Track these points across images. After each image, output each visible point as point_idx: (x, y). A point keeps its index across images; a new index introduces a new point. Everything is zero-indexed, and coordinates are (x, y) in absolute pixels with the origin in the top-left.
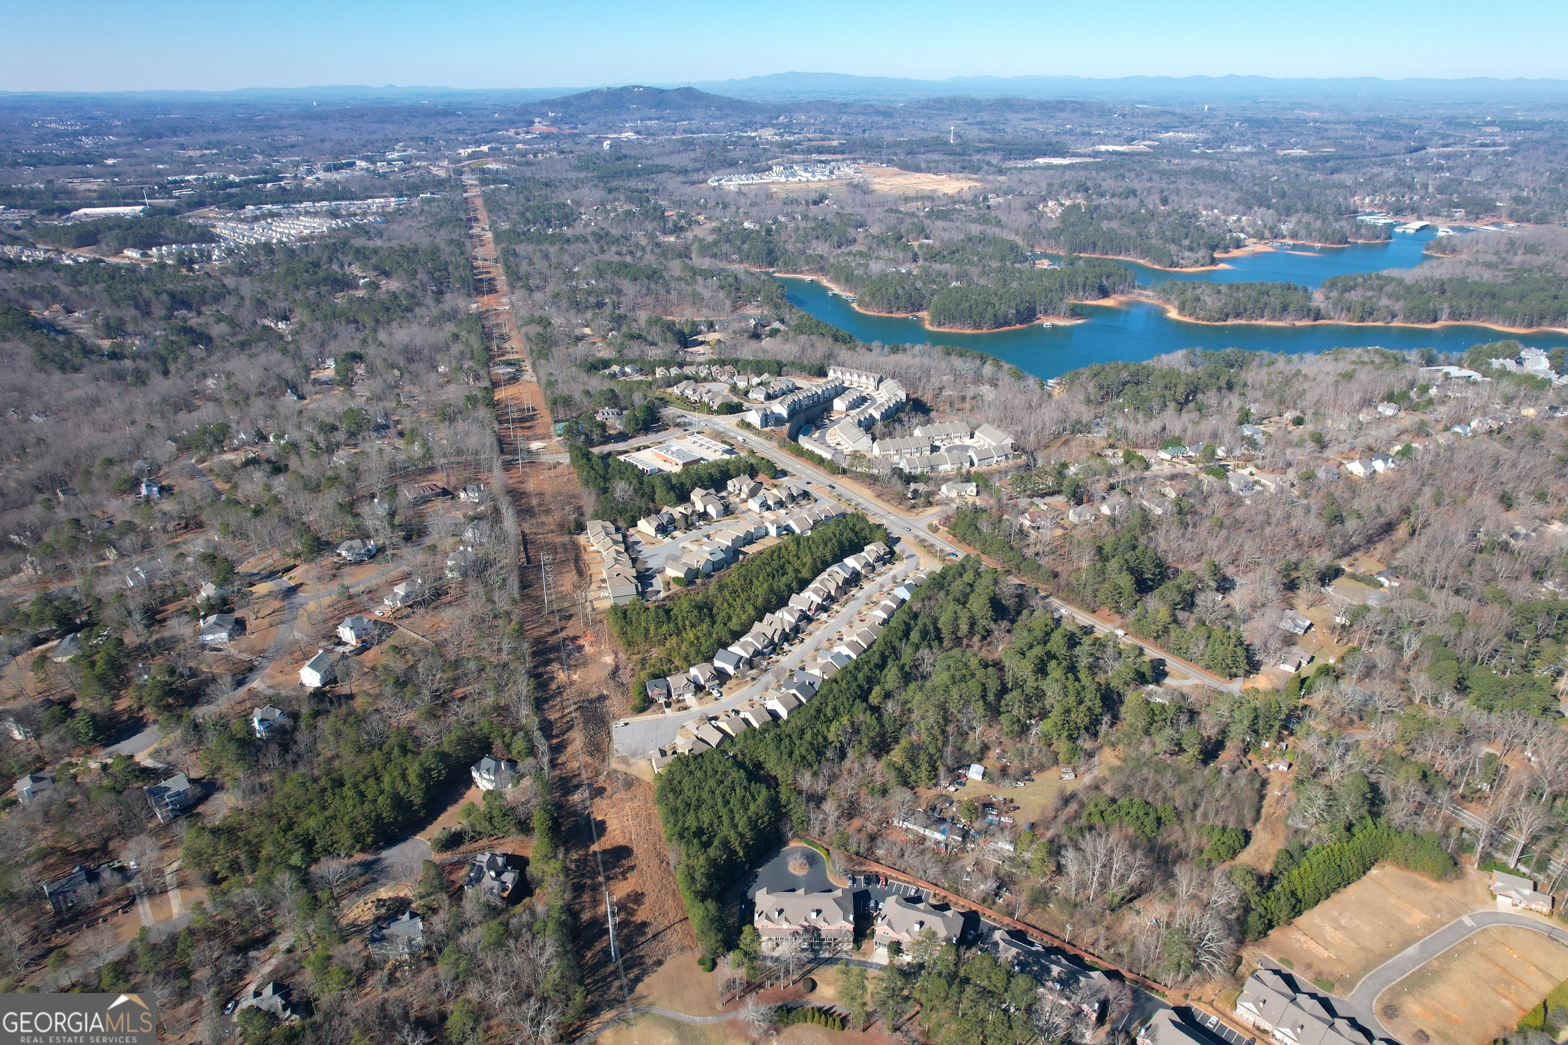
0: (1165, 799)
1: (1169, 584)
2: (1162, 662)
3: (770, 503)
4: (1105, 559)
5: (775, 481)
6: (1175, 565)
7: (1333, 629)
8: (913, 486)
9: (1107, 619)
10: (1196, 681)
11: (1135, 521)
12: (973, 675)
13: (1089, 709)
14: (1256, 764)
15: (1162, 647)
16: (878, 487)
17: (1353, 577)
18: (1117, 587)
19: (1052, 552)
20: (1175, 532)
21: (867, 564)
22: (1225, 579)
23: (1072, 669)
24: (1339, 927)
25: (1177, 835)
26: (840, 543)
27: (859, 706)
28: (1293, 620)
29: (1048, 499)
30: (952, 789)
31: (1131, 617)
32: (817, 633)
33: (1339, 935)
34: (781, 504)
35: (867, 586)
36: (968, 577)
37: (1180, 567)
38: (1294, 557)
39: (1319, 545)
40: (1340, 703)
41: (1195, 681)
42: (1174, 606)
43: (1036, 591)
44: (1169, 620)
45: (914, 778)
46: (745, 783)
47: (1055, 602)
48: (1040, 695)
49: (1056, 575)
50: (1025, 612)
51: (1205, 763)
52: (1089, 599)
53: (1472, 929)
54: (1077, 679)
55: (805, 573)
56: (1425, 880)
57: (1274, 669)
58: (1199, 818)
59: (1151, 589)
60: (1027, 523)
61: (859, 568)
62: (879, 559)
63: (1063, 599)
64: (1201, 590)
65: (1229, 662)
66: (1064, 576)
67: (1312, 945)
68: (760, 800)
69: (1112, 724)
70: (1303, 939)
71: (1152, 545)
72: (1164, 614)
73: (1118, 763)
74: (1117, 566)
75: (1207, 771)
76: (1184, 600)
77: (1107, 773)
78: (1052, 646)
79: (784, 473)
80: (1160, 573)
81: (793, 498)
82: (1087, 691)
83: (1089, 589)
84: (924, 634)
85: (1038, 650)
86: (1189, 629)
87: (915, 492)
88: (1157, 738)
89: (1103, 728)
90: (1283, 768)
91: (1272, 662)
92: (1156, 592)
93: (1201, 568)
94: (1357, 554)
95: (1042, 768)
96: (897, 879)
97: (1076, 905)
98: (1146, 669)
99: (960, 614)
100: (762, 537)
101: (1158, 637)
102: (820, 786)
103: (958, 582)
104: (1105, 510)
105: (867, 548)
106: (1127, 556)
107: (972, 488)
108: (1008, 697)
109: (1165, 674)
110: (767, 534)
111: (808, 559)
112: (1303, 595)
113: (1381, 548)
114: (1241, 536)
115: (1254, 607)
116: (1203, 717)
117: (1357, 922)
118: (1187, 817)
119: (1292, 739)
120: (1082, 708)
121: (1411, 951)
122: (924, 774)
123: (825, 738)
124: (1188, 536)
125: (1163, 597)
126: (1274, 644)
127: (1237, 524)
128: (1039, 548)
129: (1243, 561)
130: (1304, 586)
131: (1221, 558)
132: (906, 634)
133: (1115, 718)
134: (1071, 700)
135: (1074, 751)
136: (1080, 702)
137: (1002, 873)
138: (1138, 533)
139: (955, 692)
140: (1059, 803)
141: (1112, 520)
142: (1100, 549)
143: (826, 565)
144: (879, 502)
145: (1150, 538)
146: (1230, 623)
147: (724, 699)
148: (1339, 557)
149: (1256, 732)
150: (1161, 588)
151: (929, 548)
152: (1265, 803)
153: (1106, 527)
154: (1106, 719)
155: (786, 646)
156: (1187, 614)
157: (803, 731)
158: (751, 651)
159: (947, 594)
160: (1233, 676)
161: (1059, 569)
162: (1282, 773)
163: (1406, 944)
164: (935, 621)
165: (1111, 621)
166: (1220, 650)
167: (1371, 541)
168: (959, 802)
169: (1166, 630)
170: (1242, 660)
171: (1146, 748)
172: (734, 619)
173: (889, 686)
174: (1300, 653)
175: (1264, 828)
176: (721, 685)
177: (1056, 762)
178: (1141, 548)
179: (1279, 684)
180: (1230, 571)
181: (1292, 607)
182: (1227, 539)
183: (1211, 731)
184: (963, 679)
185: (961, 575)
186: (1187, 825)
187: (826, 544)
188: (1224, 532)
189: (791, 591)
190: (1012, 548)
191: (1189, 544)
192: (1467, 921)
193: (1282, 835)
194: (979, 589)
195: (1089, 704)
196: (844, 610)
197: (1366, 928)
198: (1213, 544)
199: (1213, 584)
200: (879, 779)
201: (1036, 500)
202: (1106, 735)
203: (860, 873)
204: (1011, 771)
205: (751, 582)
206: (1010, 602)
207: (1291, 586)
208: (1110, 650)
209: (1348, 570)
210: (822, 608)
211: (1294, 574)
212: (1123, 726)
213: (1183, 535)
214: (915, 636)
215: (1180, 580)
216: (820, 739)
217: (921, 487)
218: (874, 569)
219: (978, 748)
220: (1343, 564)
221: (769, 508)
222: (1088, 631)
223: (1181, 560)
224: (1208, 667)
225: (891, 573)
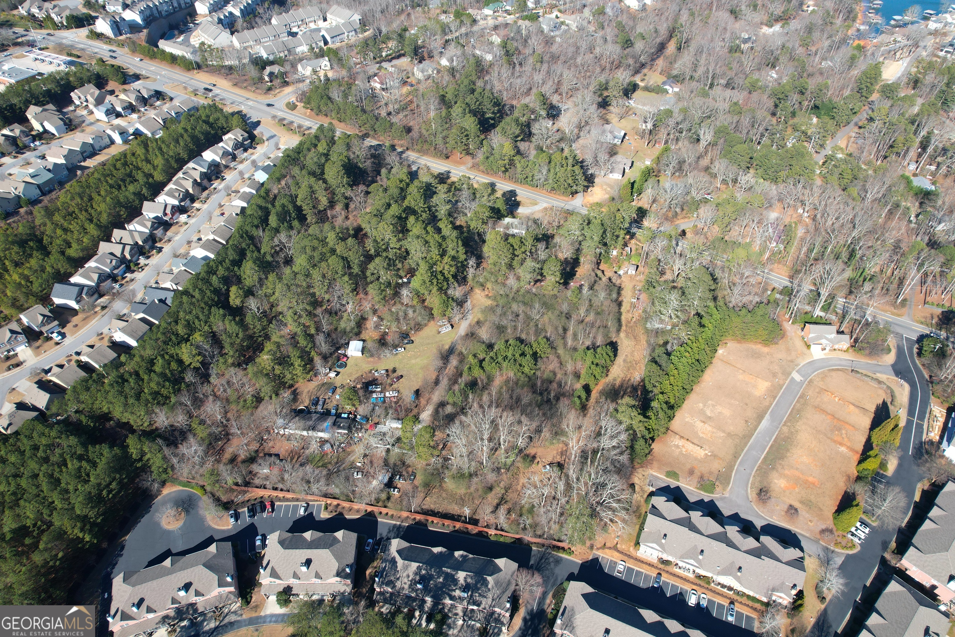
0: (538, 332)
1: (508, 119)
2: (513, 193)
3: (119, 109)
4: (449, 106)
5: (126, 87)
6: (509, 102)
7: (642, 135)
8: (268, 69)
9: (460, 162)
10: (545, 205)
11: (471, 68)
12: (333, 251)
13: (454, 258)
14: (609, 274)
15: (511, 179)
16: (235, 75)
17: (647, 89)
18: (463, 130)
19: (404, 109)
20: (505, 72)
21: (226, 154)
22: (552, 107)
23: (433, 219)
24: (706, 420)
25: (553, 365)
26: (194, 138)
27: (217, 312)
28: (611, 132)
29: (395, 62)
30: (332, 375)
31: (480, 156)
32: (177, 238)
33: (708, 428)
34: (131, 108)
35: (229, 176)
36: (322, 147)
37: (514, 103)
38: (602, 79)
39: (618, 67)
40: (664, 199)
41: (543, 205)
42: (515, 139)
43: (393, 147)
44: (513, 153)
45: (289, 376)
46: (80, 451)
47: (412, 155)
48: (405, 255)
49: (409, 130)
50: (384, 171)
51: (566, 284)
52: (441, 146)
53: (802, 382)
54: (439, 231)
55: (158, 176)
56: (759, 348)
57: (605, 179)
58: (570, 342)
59: (494, 126)
60: (378, 86)
61: (218, 159)
62: (238, 145)
63: (419, 151)
64: (535, 120)
65: (570, 181)
66: (416, 129)
67: (690, 447)
68: (102, 464)
69: (478, 265)
70: (681, 443)
71: (488, 87)
72: (508, 148)
73: (489, 302)
74: (460, 110)
75: (569, 293)
76: (522, 131)
77: (480, 316)
78: (409, 201)
79: (137, 77)
80: (499, 111)
81: (144, 101)
82: (449, 241)
83: (440, 137)
84: (284, 217)
85: (395, 210)
86: (531, 157)
87: (271, 74)
88: (520, 271)
89: (471, 272)
90: (632, 271)
91: (603, 173)
92: (498, 129)
93: (531, 100)
94: (645, 71)
95: (418, 327)
96: (285, 499)
97: (471, 475)
98: (500, 205)
99: (316, 187)
100: (108, 147)
101: (506, 170)
102: (180, 419)
103: (312, 154)
104: (444, 62)
105: (225, 138)
106: (467, 100)
107: (325, 63)
108: (371, 266)
109: (517, 204)
110: (112, 142)
111: (159, 161)
112: (614, 110)
113: (660, 63)
114: (558, 68)
115: (580, 128)
116: (557, 239)
117: (719, 409)
118: (559, 343)
119: (633, 241)
120: (446, 259)
121: (765, 423)
122: (298, 370)
123: (180, 362)
124: (517, 74)
125: (504, 132)
126: (603, 156)
127: (554, 58)
128: (391, 108)
129: (564, 88)
130: (614, 103)
131: (547, 89)
132: (265, 221)
133: (480, 258)
134: (435, 253)
135: (446, 304)
136: (443, 254)
137: (392, 461)
138: (474, 78)
139: (316, 274)
140: (440, 363)
141: (452, 71)
142: (443, 99)
143: (182, 163)
144: (237, 91)
145: (486, 83)
146: (563, 145)
147: (67, 341)
148: (633, 75)
149: (605, 244)
150: (502, 124)
151: (287, 126)
152: (623, 309)
153: (447, 78)
154: (472, 262)
155: (142, 261)
156: (527, 144)
157: (152, 362)
158: (95, 277)
159: (302, 169)
160: (575, 193)
161: (411, 124)
162: (631, 276)
163: (760, 417)
164: (293, 199)
165: (463, 163)
166: (561, 172)
167: (653, 58)
168: (342, 386)
169: (512, 163)
170: (580, 178)
171: (511, 281)
172: (75, 245)
173: (248, 282)
174: (622, 160)
175: (627, 336)
176: (63, 325)
177: (431, 316)
178: (479, 90)
179: (614, 193)
180: (555, 99)
181: (607, 122)
182: (548, 72)
183: (566, 253)
184: (323, 258)
185: (316, 146)
186: (561, 351)
187: (177, 142)
188: (545, 66)
189: (142, 198)
190: (364, 111)
191: (519, 81)
192: (797, 377)
193: (643, 339)
194: (334, 157)
195: (453, 253)
196: (205, 206)
197: (727, 412)
198: (538, 78)
199: (543, 113)
200: (249, 391)
201: (385, 65)
202: (475, 276)
203: (243, 504)
204: (389, 339)
205: (91, 199)
206: (368, 164)
207: (604, 104)
208: (465, 194)
209: (642, 84)
210: (182, 210)
211: (606, 94)
212: (488, 264)
213: (513, 74)
214: (273, 220)
215: (516, 114)
216: (174, 365)
217: (276, 69)
218: (234, 158)
219: (353, 324)
220: (637, 79)
221: (118, 115)
222: (443, 178)
223: (514, 97)
224: (553, 189)
225: (254, 157)
